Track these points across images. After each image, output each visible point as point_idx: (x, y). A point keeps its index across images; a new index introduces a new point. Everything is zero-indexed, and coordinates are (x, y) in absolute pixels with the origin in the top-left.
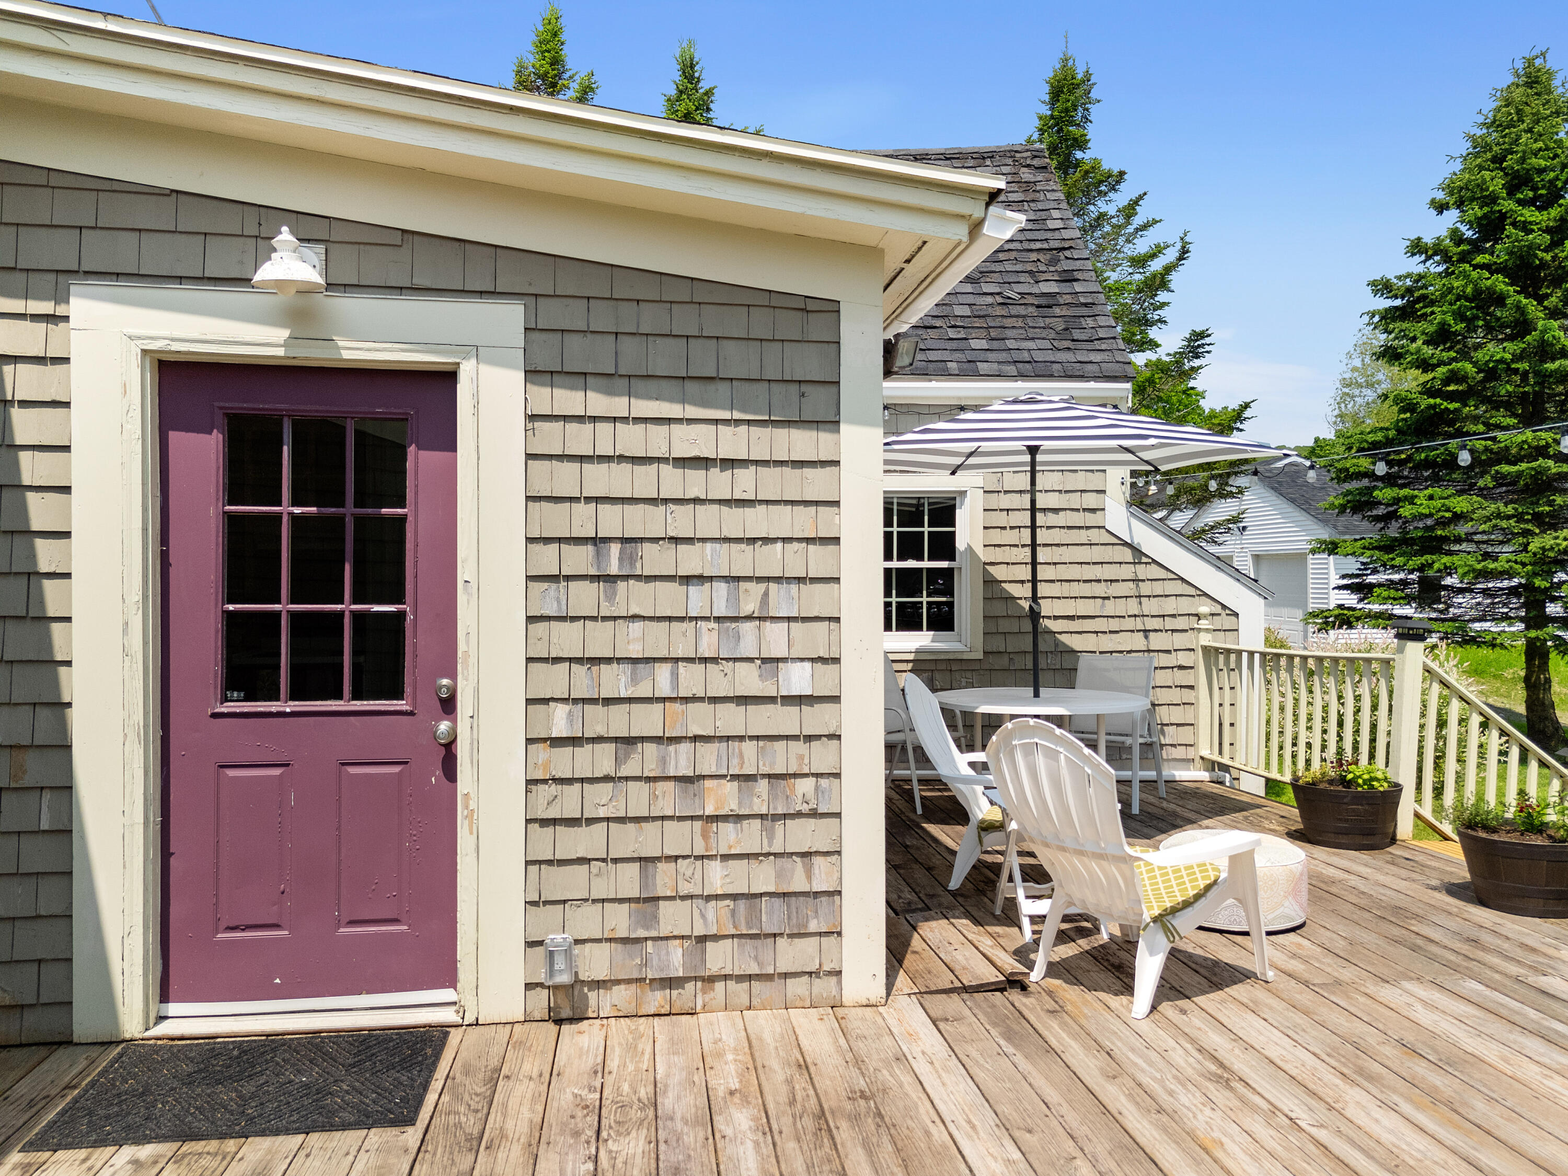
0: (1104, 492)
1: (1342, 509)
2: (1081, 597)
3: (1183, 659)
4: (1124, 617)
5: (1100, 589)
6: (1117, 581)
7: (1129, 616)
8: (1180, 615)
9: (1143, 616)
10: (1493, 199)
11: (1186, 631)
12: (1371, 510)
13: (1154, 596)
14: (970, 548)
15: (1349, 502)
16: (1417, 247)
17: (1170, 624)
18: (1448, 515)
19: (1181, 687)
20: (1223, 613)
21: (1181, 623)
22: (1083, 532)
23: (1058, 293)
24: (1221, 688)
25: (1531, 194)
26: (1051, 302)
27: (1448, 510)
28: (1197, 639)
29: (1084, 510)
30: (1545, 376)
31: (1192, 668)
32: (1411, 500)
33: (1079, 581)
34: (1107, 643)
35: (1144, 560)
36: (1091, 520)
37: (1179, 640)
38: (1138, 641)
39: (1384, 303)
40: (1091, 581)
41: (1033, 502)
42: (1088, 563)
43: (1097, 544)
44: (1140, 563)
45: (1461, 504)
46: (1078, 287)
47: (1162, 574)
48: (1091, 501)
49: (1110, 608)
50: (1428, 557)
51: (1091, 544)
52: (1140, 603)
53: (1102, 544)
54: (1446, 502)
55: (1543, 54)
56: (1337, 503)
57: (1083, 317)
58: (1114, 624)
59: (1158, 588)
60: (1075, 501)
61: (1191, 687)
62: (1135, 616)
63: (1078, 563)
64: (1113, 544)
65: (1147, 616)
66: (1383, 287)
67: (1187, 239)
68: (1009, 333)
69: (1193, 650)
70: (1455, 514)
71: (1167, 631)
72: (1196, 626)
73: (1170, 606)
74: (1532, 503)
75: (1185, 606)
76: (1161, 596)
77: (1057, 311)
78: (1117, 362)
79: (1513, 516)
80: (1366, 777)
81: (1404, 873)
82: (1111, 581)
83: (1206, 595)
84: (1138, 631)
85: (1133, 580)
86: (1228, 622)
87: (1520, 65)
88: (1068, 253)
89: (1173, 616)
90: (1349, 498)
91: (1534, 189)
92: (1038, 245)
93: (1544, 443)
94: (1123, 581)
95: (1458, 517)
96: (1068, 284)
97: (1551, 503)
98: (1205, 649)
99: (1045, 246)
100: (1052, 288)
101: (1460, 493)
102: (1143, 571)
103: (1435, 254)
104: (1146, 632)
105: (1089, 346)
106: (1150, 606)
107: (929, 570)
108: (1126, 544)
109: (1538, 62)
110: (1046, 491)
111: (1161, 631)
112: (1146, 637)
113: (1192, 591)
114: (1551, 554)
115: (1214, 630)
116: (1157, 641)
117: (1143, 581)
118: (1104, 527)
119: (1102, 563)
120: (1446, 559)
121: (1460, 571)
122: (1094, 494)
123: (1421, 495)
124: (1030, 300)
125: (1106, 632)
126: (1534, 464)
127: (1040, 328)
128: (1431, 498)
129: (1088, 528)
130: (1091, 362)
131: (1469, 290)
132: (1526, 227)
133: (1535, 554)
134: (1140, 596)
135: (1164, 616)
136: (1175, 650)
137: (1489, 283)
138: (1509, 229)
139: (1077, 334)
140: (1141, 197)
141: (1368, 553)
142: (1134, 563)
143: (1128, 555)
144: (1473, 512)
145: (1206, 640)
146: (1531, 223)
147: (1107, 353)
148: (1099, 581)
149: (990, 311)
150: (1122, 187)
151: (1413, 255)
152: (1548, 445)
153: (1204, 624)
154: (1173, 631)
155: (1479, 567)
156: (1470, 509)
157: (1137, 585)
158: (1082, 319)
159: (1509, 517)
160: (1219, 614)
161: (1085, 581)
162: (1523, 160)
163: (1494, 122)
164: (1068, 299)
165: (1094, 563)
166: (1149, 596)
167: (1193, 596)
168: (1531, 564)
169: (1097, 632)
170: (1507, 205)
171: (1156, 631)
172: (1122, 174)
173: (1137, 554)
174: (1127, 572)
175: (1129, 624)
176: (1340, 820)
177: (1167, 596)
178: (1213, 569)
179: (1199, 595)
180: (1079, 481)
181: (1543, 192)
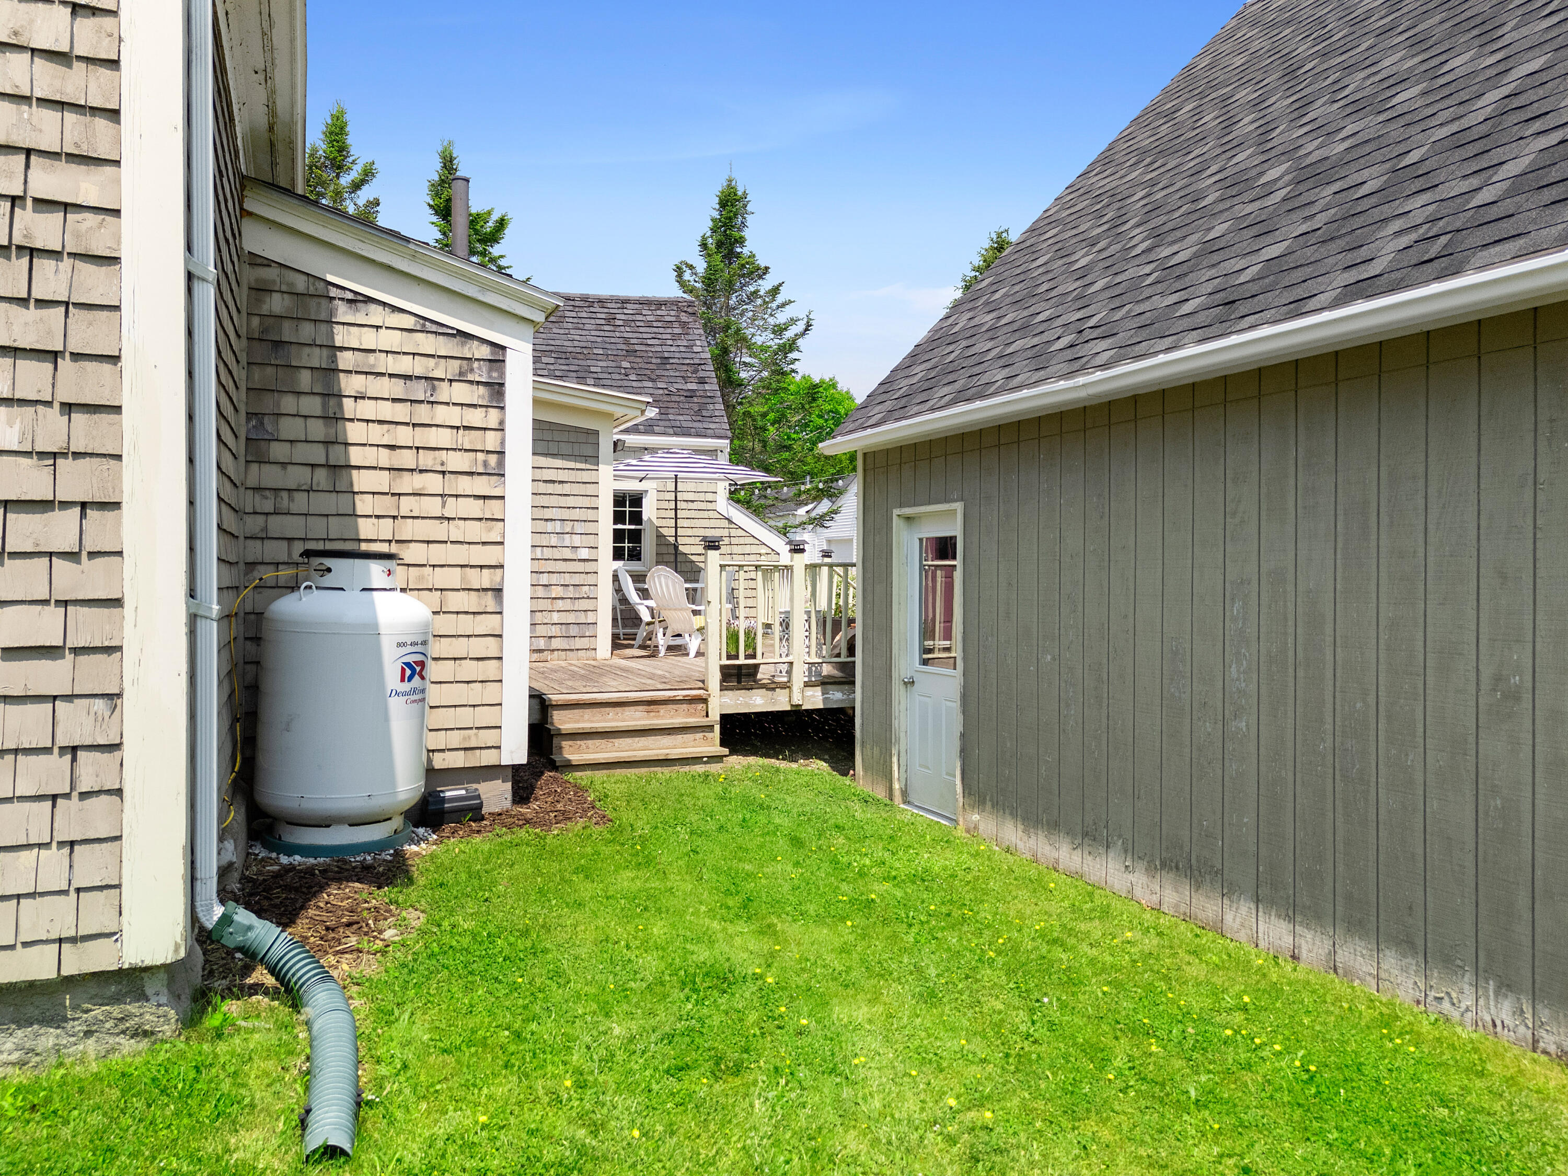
0: (717, 493)
6: (722, 537)
9: (734, 554)
14: (649, 519)
20: (772, 553)
21: (752, 558)
22: (705, 512)
23: (696, 390)
26: (692, 394)
29: (705, 501)
31: (755, 579)
33: (703, 536)
35: (736, 526)
36: (710, 506)
41: (676, 497)
42: (709, 528)
43: (713, 519)
44: (734, 528)
46: (707, 387)
47: (744, 534)
48: (710, 497)
51: (708, 518)
52: (733, 548)
53: (715, 519)
57: (708, 403)
59: (742, 541)
60: (702, 497)
61: (755, 589)
62: (731, 554)
63: (703, 527)
64: (721, 519)
65: (736, 554)
67: (811, 317)
68: (671, 411)
72: (759, 559)
73: (747, 549)
75: (754, 549)
76: (744, 544)
77: (695, 400)
78: (723, 429)
83: (765, 544)
85: (729, 537)
86: (774, 558)
88: (703, 367)
89: (749, 555)
92: (688, 361)
94: (725, 537)
96: (701, 385)
99: (692, 362)
100: (693, 386)
102: (734, 532)
105: (709, 419)
106: (738, 550)
107: (629, 530)
108: (726, 519)
110: (688, 492)
113: (758, 542)
115: (768, 562)
117: (736, 537)
118: (716, 510)
119: (715, 528)
122: (712, 494)
124: (682, 393)
127: (686, 408)
129: (707, 510)
130: (709, 428)
134: (733, 545)
135: (744, 555)
139: (704, 413)
140: (780, 285)
142: (731, 528)
143: (728, 524)
147: (718, 424)
149: (661, 398)
153: (763, 558)
157: (731, 539)
158: (707, 405)
160: (770, 554)
164: (701, 393)
165: (711, 528)
166: (737, 545)
167: (759, 545)
172: (767, 268)
173: (732, 524)
174: (726, 532)
177: (746, 544)
178: (767, 531)
179: (761, 544)
180: (704, 487)
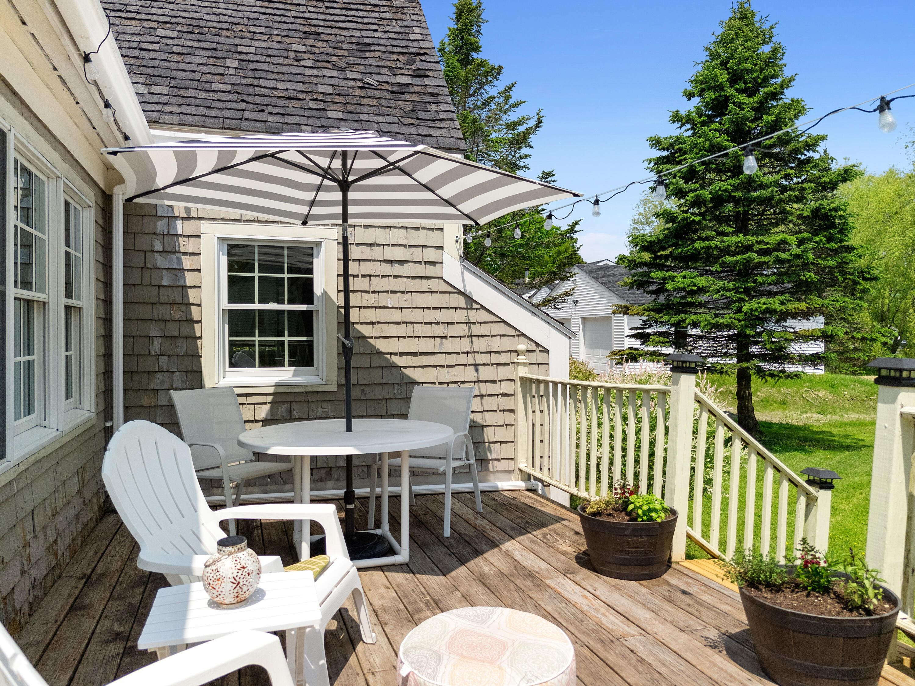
0: (441, 248)
1: (632, 285)
2: (423, 337)
3: (506, 387)
4: (458, 353)
5: (439, 330)
6: (453, 323)
7: (463, 353)
8: (503, 352)
9: (474, 352)
10: (719, 88)
11: (508, 365)
12: (648, 287)
13: (483, 336)
14: (325, 293)
15: (635, 281)
16: (676, 118)
17: (495, 359)
18: (695, 288)
19: (504, 411)
20: (537, 350)
21: (504, 358)
22: (425, 281)
23: (410, 84)
24: (533, 412)
25: (743, 86)
26: (404, 90)
27: (694, 285)
28: (517, 371)
29: (426, 262)
30: (751, 201)
31: (512, 395)
32: (672, 279)
33: (421, 323)
34: (445, 375)
35: (475, 306)
36: (431, 271)
37: (503, 373)
38: (470, 374)
39: (657, 154)
40: (431, 323)
42: (429, 308)
43: (437, 292)
44: (472, 308)
45: (702, 282)
46: (427, 81)
47: (490, 318)
48: (431, 255)
49: (447, 346)
50: (682, 315)
51: (431, 292)
52: (472, 342)
53: (440, 292)
54: (694, 280)
56: (628, 281)
57: (429, 103)
58: (451, 360)
59: (486, 330)
60: (417, 254)
61: (512, 411)
62: (468, 352)
63: (420, 308)
64: (450, 293)
65: (477, 352)
66: (656, 143)
67: (541, 114)
68: (363, 109)
69: (514, 380)
70: (699, 287)
71: (493, 365)
72: (516, 361)
73: (496, 344)
74: (744, 281)
75: (507, 344)
76: (488, 336)
77: (408, 97)
78: (452, 137)
79: (733, 289)
80: (645, 508)
81: (681, 617)
82: (448, 323)
83: (524, 335)
84: (470, 365)
85: (466, 323)
86: (540, 357)
87: (736, 6)
88: (423, 58)
89: (498, 352)
90: (635, 278)
91: (745, 83)
92: (400, 50)
93: (750, 243)
94: (458, 323)
95: (701, 290)
96: (420, 79)
97: (755, 281)
98: (522, 379)
99: (405, 50)
100: (407, 80)
101: (702, 275)
102: (474, 315)
103: (687, 122)
104: (476, 366)
105: (431, 124)
106: (480, 345)
107: (289, 311)
108: (460, 292)
109: (746, 6)
110: (393, 245)
111: (488, 365)
112: (477, 370)
113: (513, 332)
114: (756, 314)
115: (530, 364)
116: (485, 373)
117: (474, 323)
118: (442, 278)
119: (440, 308)
120: (693, 317)
121: (702, 324)
122: (434, 249)
123: (679, 276)
124: (386, 87)
125: (443, 366)
126: (745, 256)
128: (684, 277)
129: (429, 278)
130: (430, 136)
131: (707, 145)
132: (740, 105)
133: (746, 314)
134: (471, 336)
135: (490, 352)
136: (500, 381)
137: (719, 139)
138: (731, 106)
139: (421, 115)
140: (512, 85)
141: (647, 313)
142: (467, 309)
143: (461, 302)
144: (710, 287)
145: (523, 372)
146: (743, 104)
147: (445, 130)
148: (438, 323)
149: (351, 91)
150: (501, 77)
151: (674, 122)
152: (753, 245)
153: (522, 359)
154: (498, 365)
155: (713, 321)
156: (708, 284)
157: (470, 328)
158: (428, 104)
159: (730, 290)
160: (534, 351)
161: (427, 323)
162: (739, 63)
163: (721, 41)
164: (418, 89)
165: (434, 308)
166: (479, 336)
167: (514, 336)
168: (745, 320)
169: (436, 367)
170: (730, 91)
171: (484, 365)
172: (500, 68)
173: (469, 301)
174: (461, 315)
175: (462, 359)
176: (621, 551)
177: (493, 336)
178: (529, 314)
179: (518, 335)
180: (421, 238)
181: (750, 85)
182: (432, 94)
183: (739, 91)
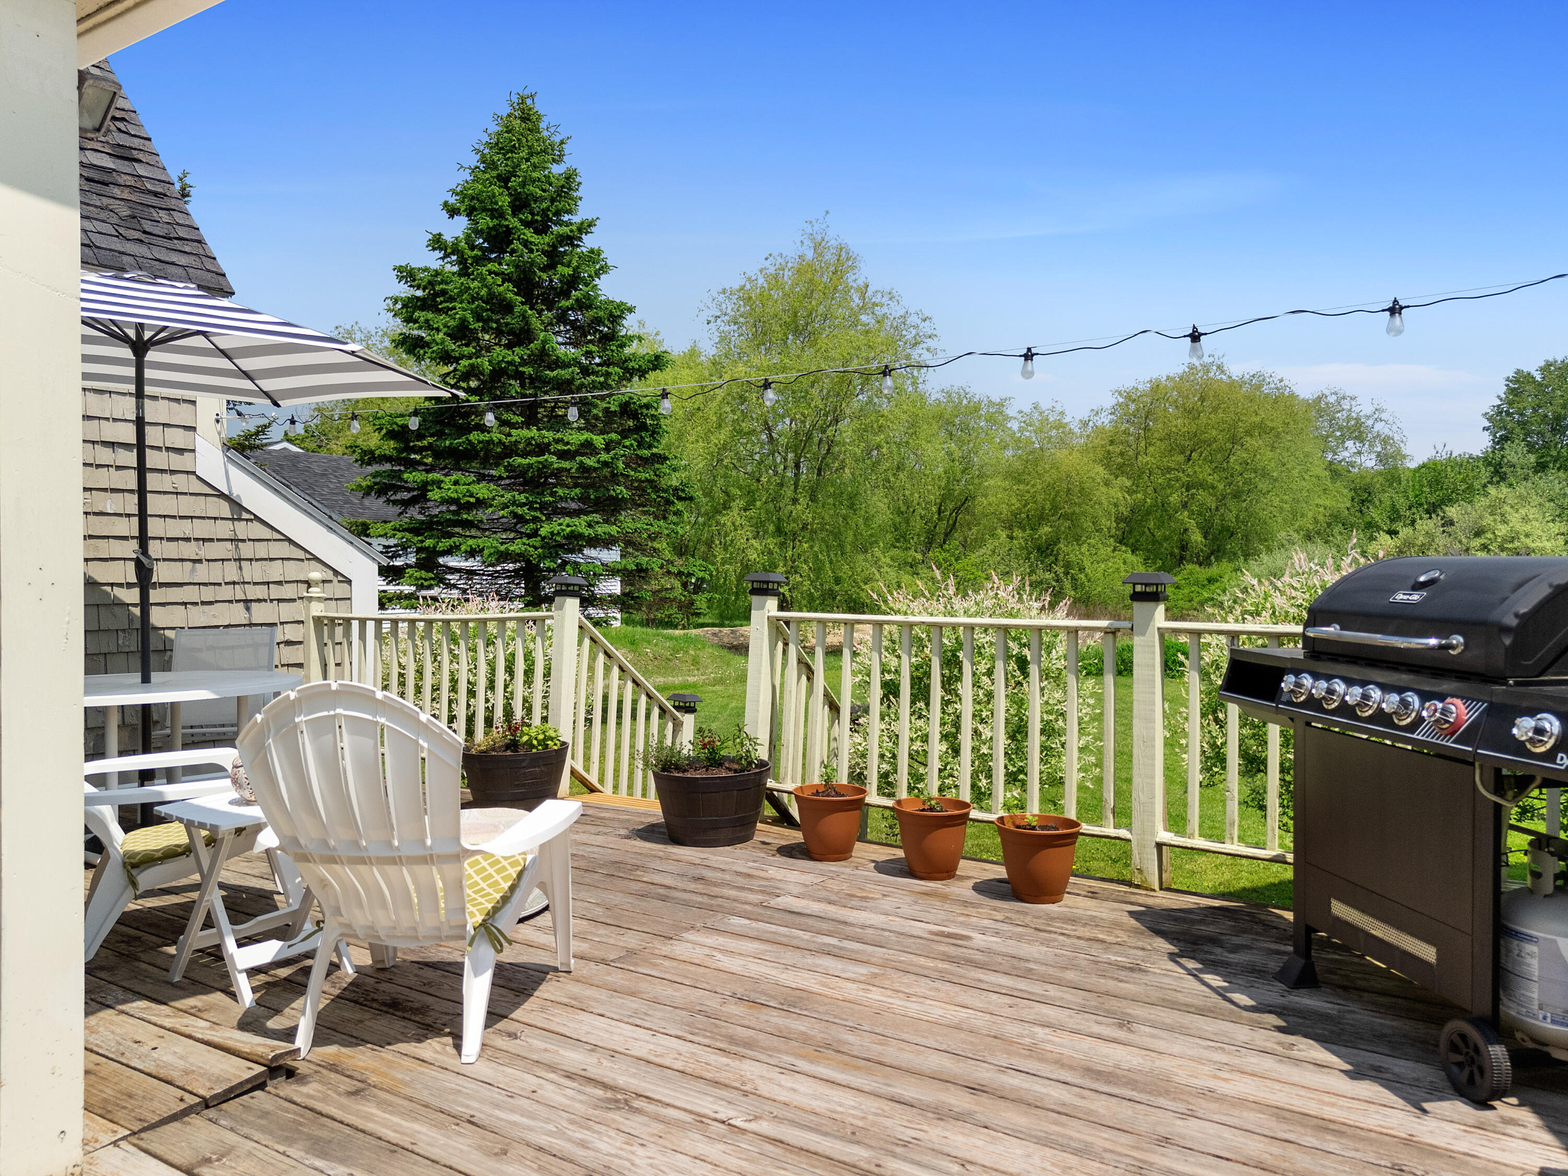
0: (193, 429)
1: (368, 491)
2: (164, 560)
3: (291, 632)
4: (220, 584)
5: (189, 550)
6: (211, 540)
7: (226, 583)
8: (287, 582)
9: (244, 583)
10: (497, 213)
11: (294, 600)
12: (395, 493)
13: (257, 560)
15: (376, 484)
16: (437, 243)
17: (276, 592)
18: (472, 500)
19: (288, 665)
20: (335, 580)
21: (288, 591)
22: (166, 477)
24: (337, 665)
25: (530, 217)
26: (106, 178)
27: (471, 496)
28: (308, 610)
29: (168, 449)
30: (545, 382)
31: (300, 643)
32: (438, 484)
33: (161, 539)
34: (199, 616)
35: (245, 516)
36: (176, 461)
37: (287, 612)
38: (238, 614)
39: (404, 290)
40: (177, 539)
42: (174, 517)
43: (185, 494)
44: (240, 519)
45: (482, 490)
46: (140, 169)
47: (266, 533)
48: (176, 438)
49: (202, 573)
50: (455, 539)
51: (177, 493)
52: (241, 568)
53: (191, 494)
54: (470, 488)
55: (532, 96)
56: (364, 484)
57: (154, 207)
58: (208, 594)
59: (262, 550)
61: (300, 665)
62: (234, 583)
63: (160, 516)
64: (206, 495)
65: (249, 583)
66: (407, 274)
67: (187, 180)
69: (302, 622)
70: (477, 499)
71: (272, 601)
72: (305, 594)
73: (275, 571)
74: (538, 494)
75: (293, 571)
76: (265, 559)
77: (117, 192)
78: (208, 271)
79: (524, 504)
80: (541, 737)
81: (593, 829)
82: (204, 540)
83: (316, 559)
84: (238, 601)
85: (232, 540)
86: (340, 590)
87: (515, 99)
88: (120, 125)
89: (279, 583)
90: (378, 480)
91: (533, 214)
93: (546, 440)
94: (218, 540)
95: (481, 503)
97: (553, 494)
98: (318, 620)
101: (478, 481)
102: (242, 530)
103: (453, 253)
104: (247, 602)
105: (168, 244)
106: (252, 572)
108: (222, 495)
109: (529, 101)
110: (115, 420)
111: (265, 600)
112: (248, 609)
113: (301, 554)
114: (558, 539)
115: (326, 599)
116: (261, 613)
117: (243, 541)
118: (194, 473)
119: (192, 517)
120: (471, 542)
121: (486, 552)
122: (181, 430)
123: (447, 479)
125: (196, 604)
126: (541, 459)
127: (96, 207)
128: (456, 483)
129: (173, 472)
130: (173, 264)
131: (484, 292)
132: (526, 243)
133: (543, 538)
134: (240, 560)
135: (268, 583)
136: (282, 623)
137: (501, 289)
138: (516, 245)
139: (148, 226)
141: (399, 535)
142: (233, 519)
143: (224, 509)
144: (493, 499)
145: (317, 609)
146: (531, 243)
147: (193, 258)
148: (188, 540)
151: (434, 249)
152: (549, 444)
153: (315, 591)
154: (279, 600)
155: (502, 548)
156: (491, 496)
157: (237, 547)
158: (152, 210)
159: (522, 505)
160: (330, 581)
161: (170, 539)
162: (523, 185)
163: (497, 144)
164: (130, 181)
165: (181, 517)
166: (251, 560)
167: (302, 560)
168: (542, 547)
169: (185, 604)
170: (513, 222)
171: (259, 601)
173: (236, 508)
174: (224, 529)
175: (226, 593)
176: (518, 785)
177: (272, 559)
178: (324, 530)
179: (308, 559)
181: (539, 218)
182: (156, 194)
183: (527, 224)
